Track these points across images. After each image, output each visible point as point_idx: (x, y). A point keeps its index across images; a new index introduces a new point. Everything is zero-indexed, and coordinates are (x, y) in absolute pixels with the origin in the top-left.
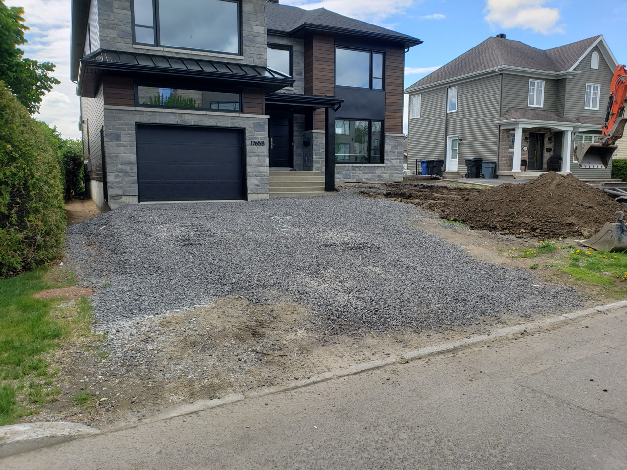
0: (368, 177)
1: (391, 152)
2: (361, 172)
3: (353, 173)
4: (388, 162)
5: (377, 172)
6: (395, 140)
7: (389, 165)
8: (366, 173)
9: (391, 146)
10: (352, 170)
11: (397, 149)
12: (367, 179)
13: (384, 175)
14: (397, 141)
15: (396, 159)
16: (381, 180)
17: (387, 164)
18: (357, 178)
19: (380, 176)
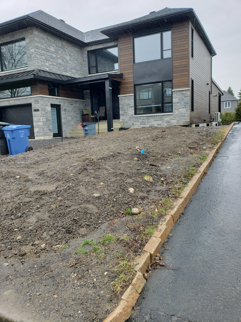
0: (159, 123)
1: (177, 103)
2: (153, 120)
3: (147, 121)
4: (176, 111)
5: (166, 119)
6: (181, 94)
7: (177, 113)
8: (158, 120)
9: (177, 99)
10: (146, 119)
11: (183, 100)
12: (158, 124)
13: (173, 121)
14: (183, 94)
15: (183, 108)
16: (170, 125)
17: (175, 112)
18: (150, 124)
19: (168, 122)
